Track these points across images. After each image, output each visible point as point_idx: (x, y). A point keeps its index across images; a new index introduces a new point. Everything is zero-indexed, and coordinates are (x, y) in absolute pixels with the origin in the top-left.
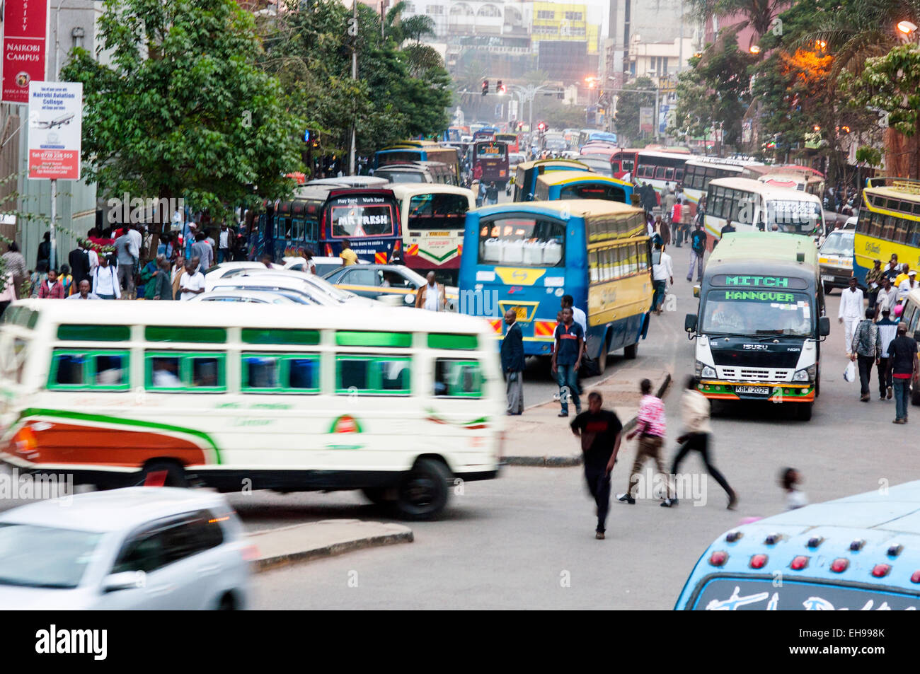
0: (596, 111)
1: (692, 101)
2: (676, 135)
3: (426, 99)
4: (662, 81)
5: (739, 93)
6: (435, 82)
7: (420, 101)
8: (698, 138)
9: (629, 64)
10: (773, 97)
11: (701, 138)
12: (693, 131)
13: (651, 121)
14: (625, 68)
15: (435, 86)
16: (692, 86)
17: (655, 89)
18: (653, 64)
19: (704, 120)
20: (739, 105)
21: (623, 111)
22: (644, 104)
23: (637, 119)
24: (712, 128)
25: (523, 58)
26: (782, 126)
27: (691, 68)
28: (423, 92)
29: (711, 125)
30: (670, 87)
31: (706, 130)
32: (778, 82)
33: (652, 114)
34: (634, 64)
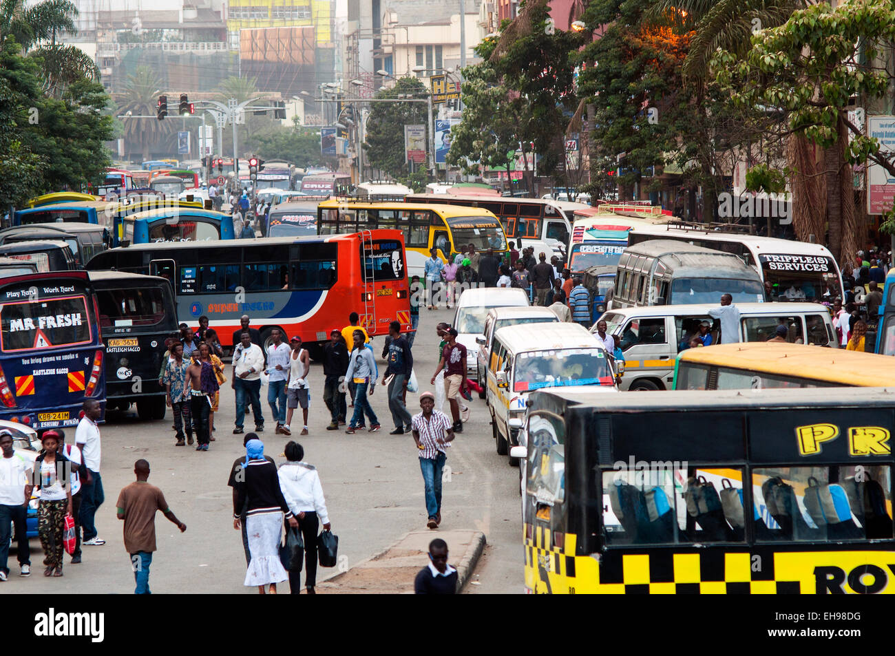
0: (335, 135)
1: (483, 111)
2: (465, 165)
3: (73, 130)
4: (435, 83)
5: (558, 94)
6: (85, 103)
7: (64, 133)
8: (498, 168)
9: (383, 60)
10: (611, 99)
11: (503, 168)
12: (490, 158)
13: (422, 146)
14: (377, 64)
15: (84, 110)
16: (483, 89)
17: (425, 96)
18: (419, 56)
19: (505, 140)
20: (558, 114)
21: (379, 132)
22: (409, 121)
23: (401, 141)
24: (519, 152)
25: (216, 57)
26: (626, 141)
27: (482, 59)
28: (67, 120)
29: (516, 147)
30: (449, 90)
31: (510, 154)
32: (617, 75)
33: (422, 134)
34: (390, 59)
